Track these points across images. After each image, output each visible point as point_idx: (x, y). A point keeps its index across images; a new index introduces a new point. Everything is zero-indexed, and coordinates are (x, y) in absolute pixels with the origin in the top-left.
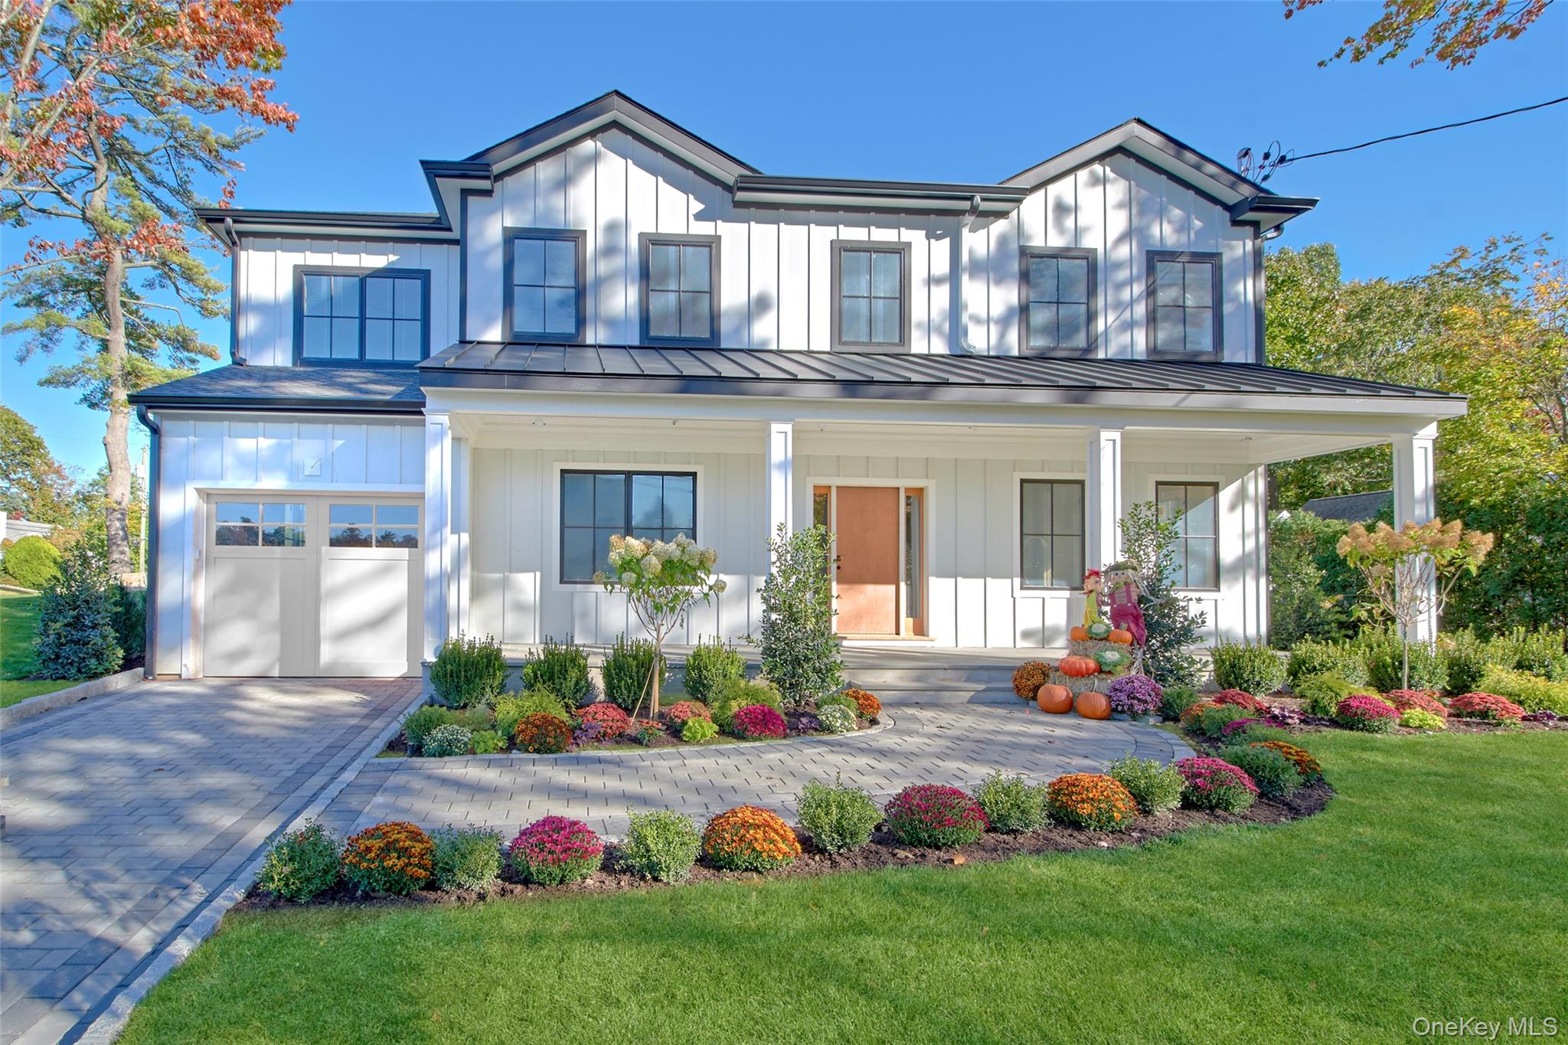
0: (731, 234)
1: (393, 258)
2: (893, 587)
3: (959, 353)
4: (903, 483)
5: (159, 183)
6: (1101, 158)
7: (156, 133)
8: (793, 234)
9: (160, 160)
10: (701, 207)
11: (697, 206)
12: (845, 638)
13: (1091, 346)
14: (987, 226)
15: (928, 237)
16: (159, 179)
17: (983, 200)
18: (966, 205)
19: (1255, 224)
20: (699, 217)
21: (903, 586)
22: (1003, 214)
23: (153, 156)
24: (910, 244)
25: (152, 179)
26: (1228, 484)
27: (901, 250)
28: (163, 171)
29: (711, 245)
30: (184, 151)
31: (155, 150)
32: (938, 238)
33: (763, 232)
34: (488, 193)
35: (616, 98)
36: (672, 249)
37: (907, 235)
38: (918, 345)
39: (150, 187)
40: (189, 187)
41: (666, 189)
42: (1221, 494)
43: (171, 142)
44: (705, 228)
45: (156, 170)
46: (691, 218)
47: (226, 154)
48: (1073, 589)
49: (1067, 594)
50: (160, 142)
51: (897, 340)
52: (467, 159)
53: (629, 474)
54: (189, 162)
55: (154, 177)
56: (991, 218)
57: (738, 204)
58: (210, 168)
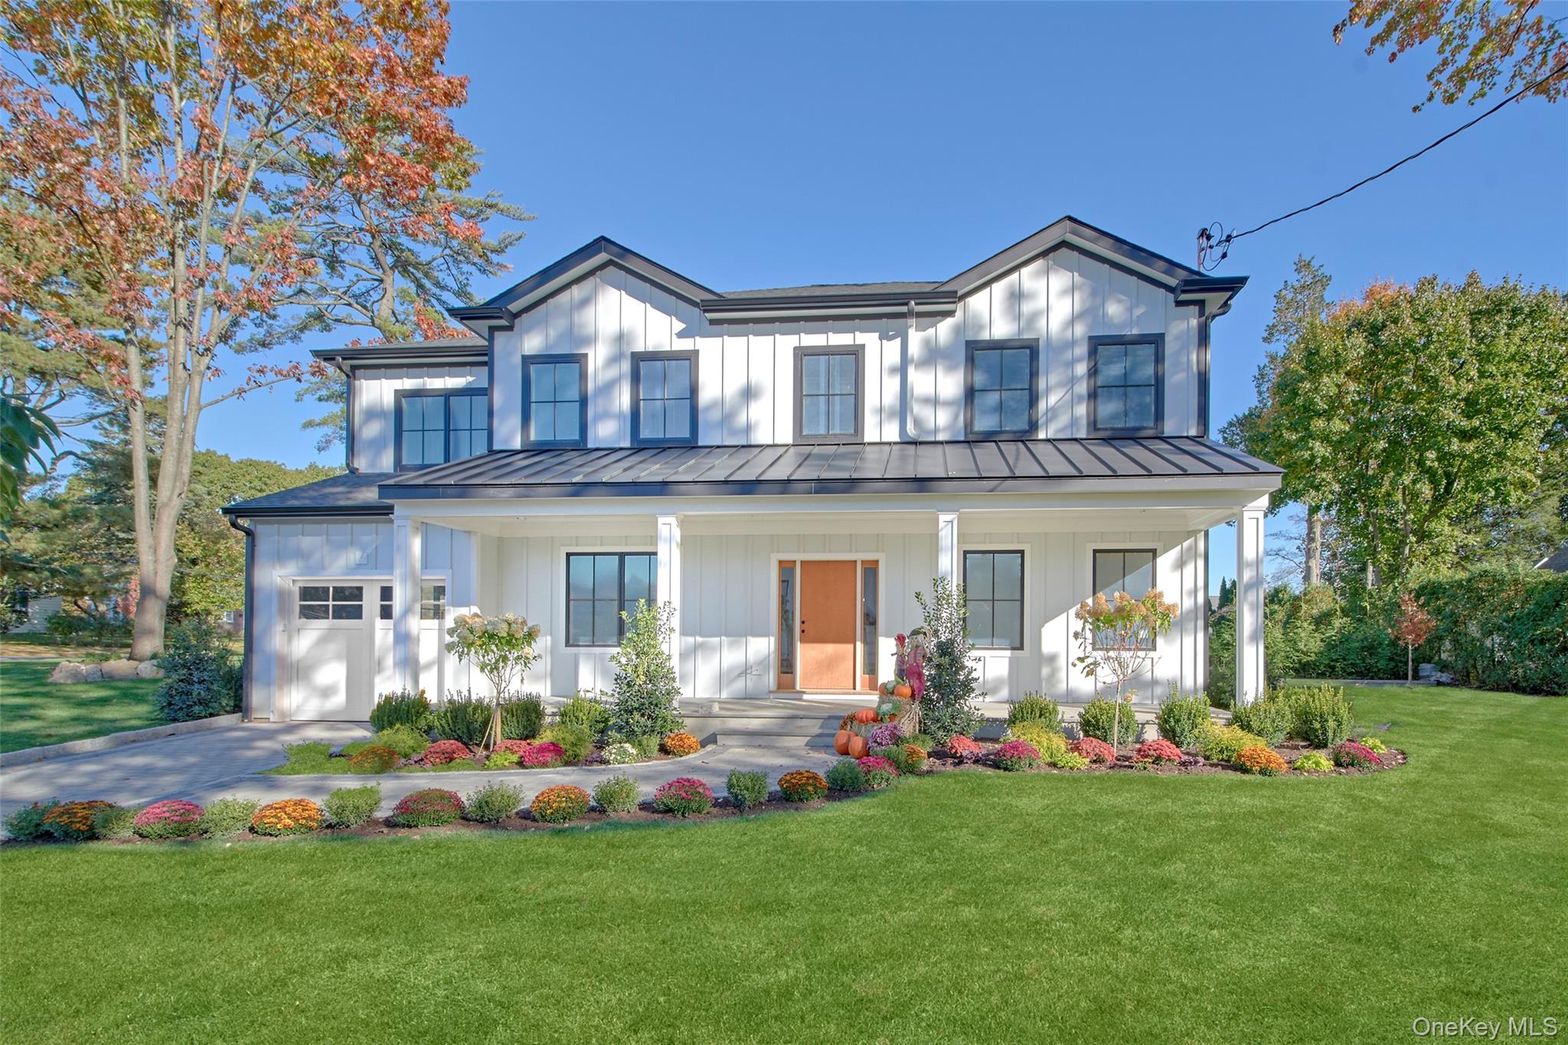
0: (708, 348)
1: (470, 379)
2: (852, 646)
3: (908, 440)
4: (859, 557)
5: (444, 288)
6: (1044, 254)
7: (435, 244)
8: (761, 344)
9: (442, 267)
10: (683, 326)
11: (679, 326)
12: (804, 692)
13: (1034, 426)
14: (934, 325)
15: (881, 338)
16: (443, 284)
17: (916, 304)
18: (904, 309)
19: (1201, 304)
20: (681, 335)
21: (859, 646)
22: (951, 313)
23: (434, 264)
24: (863, 346)
25: (437, 284)
26: (1166, 551)
27: (856, 353)
28: (446, 277)
29: (692, 357)
30: (461, 258)
31: (434, 259)
32: (890, 338)
33: (735, 344)
34: (510, 328)
35: (603, 243)
36: (659, 364)
37: (861, 338)
38: (870, 434)
39: (437, 291)
40: (469, 289)
41: (653, 313)
42: (1158, 560)
43: (448, 251)
44: (685, 344)
45: (440, 276)
46: (674, 336)
47: (494, 258)
48: (1013, 649)
49: (1008, 653)
50: (438, 251)
51: (852, 432)
52: (485, 304)
53: (622, 556)
54: (466, 268)
55: (438, 283)
56: (939, 318)
57: (712, 322)
58: (484, 271)
